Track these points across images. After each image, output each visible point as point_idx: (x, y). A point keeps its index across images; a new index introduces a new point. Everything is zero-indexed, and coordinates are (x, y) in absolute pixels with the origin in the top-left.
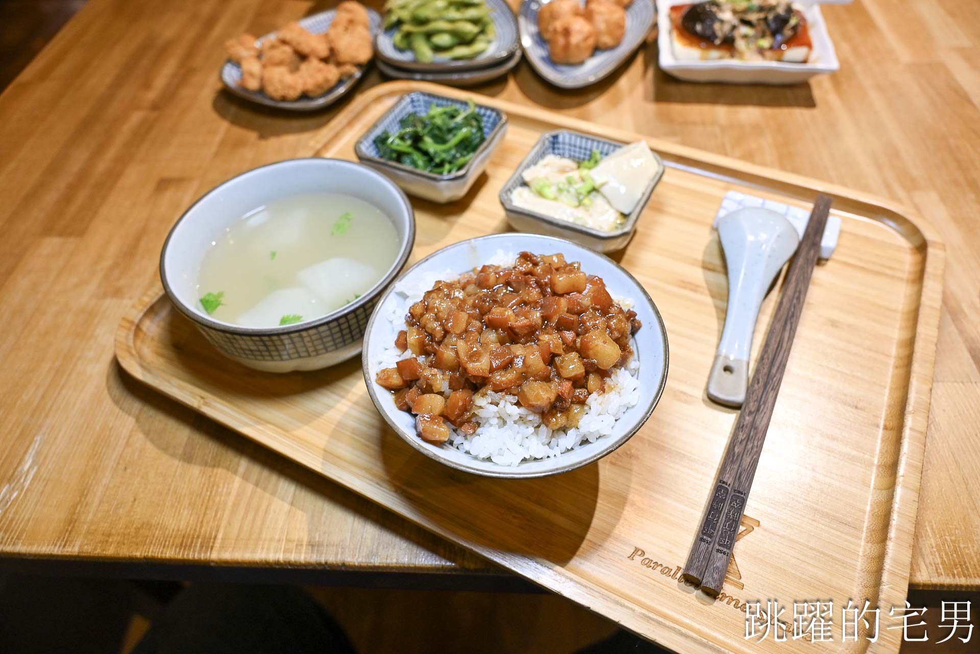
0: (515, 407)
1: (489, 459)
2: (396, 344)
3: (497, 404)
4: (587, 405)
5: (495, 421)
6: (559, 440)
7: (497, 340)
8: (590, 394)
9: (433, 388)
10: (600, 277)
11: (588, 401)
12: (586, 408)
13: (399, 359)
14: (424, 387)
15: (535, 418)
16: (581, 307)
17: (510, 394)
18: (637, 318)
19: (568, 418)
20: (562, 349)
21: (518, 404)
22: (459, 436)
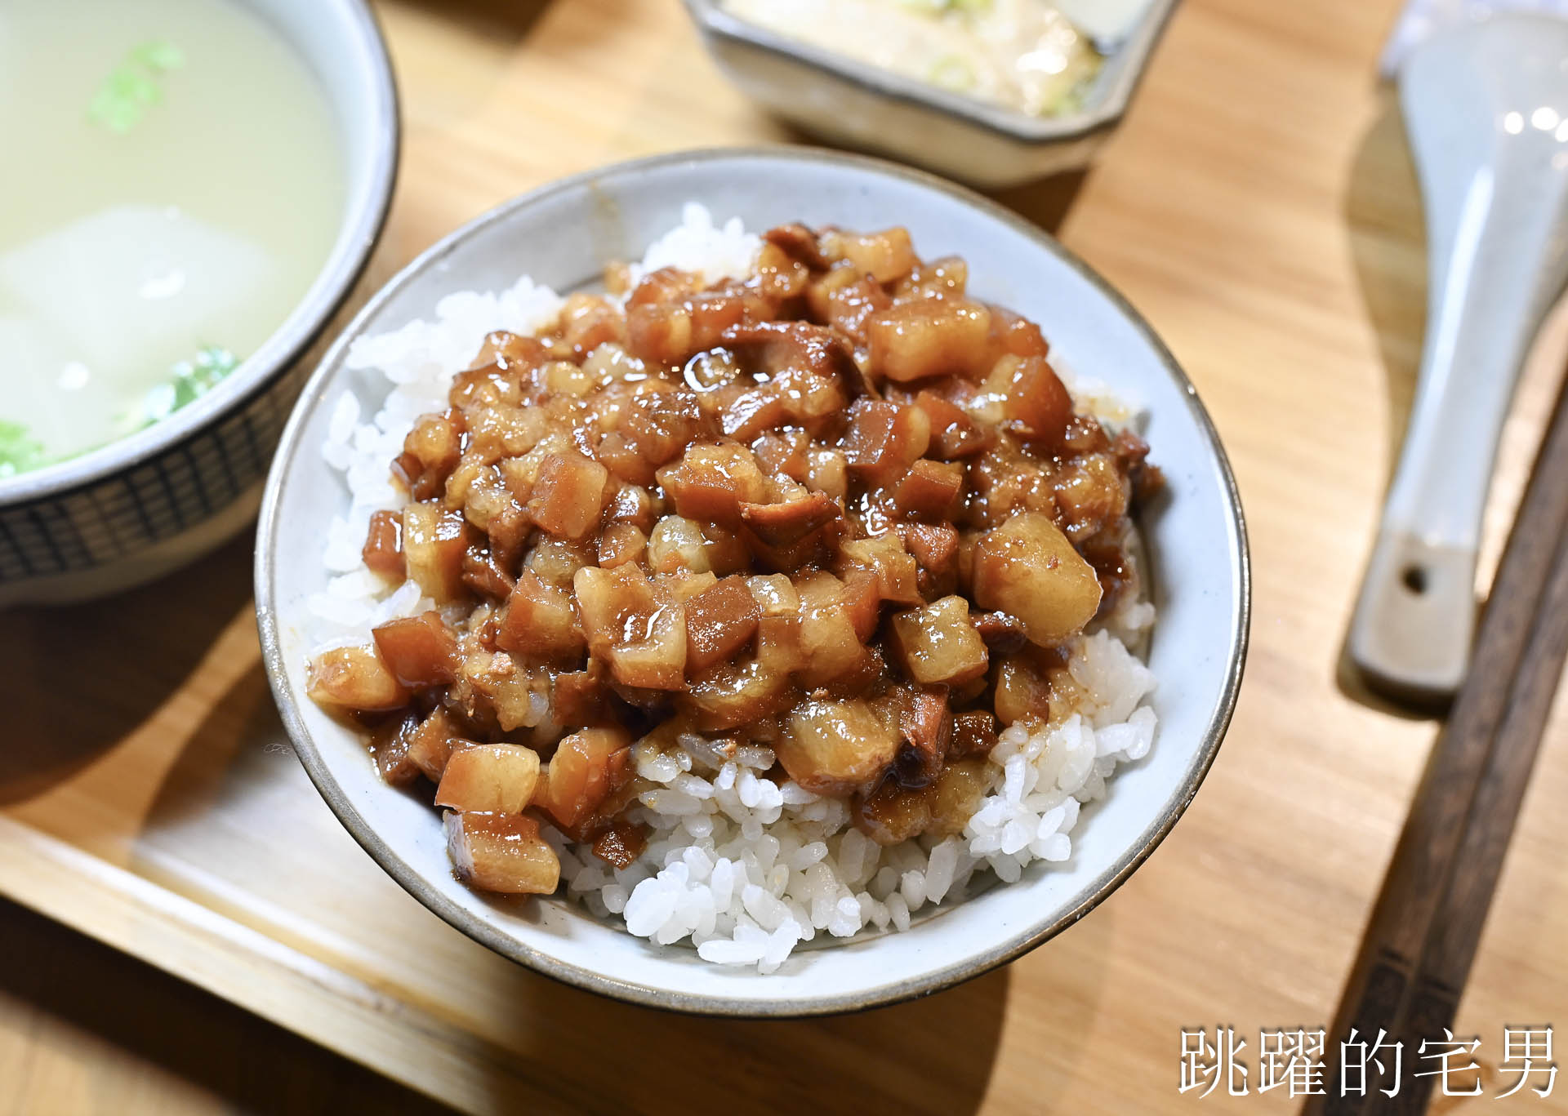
0: (768, 785)
1: (686, 946)
2: (365, 559)
3: (710, 776)
4: (992, 763)
5: (703, 830)
6: (904, 875)
7: (704, 562)
8: (1001, 726)
9: (500, 717)
10: (1033, 319)
11: (998, 752)
12: (992, 773)
13: (381, 616)
14: (471, 713)
15: (832, 815)
16: (974, 433)
17: (753, 743)
18: (1150, 460)
19: (932, 809)
20: (915, 587)
21: (776, 774)
22: (585, 866)
